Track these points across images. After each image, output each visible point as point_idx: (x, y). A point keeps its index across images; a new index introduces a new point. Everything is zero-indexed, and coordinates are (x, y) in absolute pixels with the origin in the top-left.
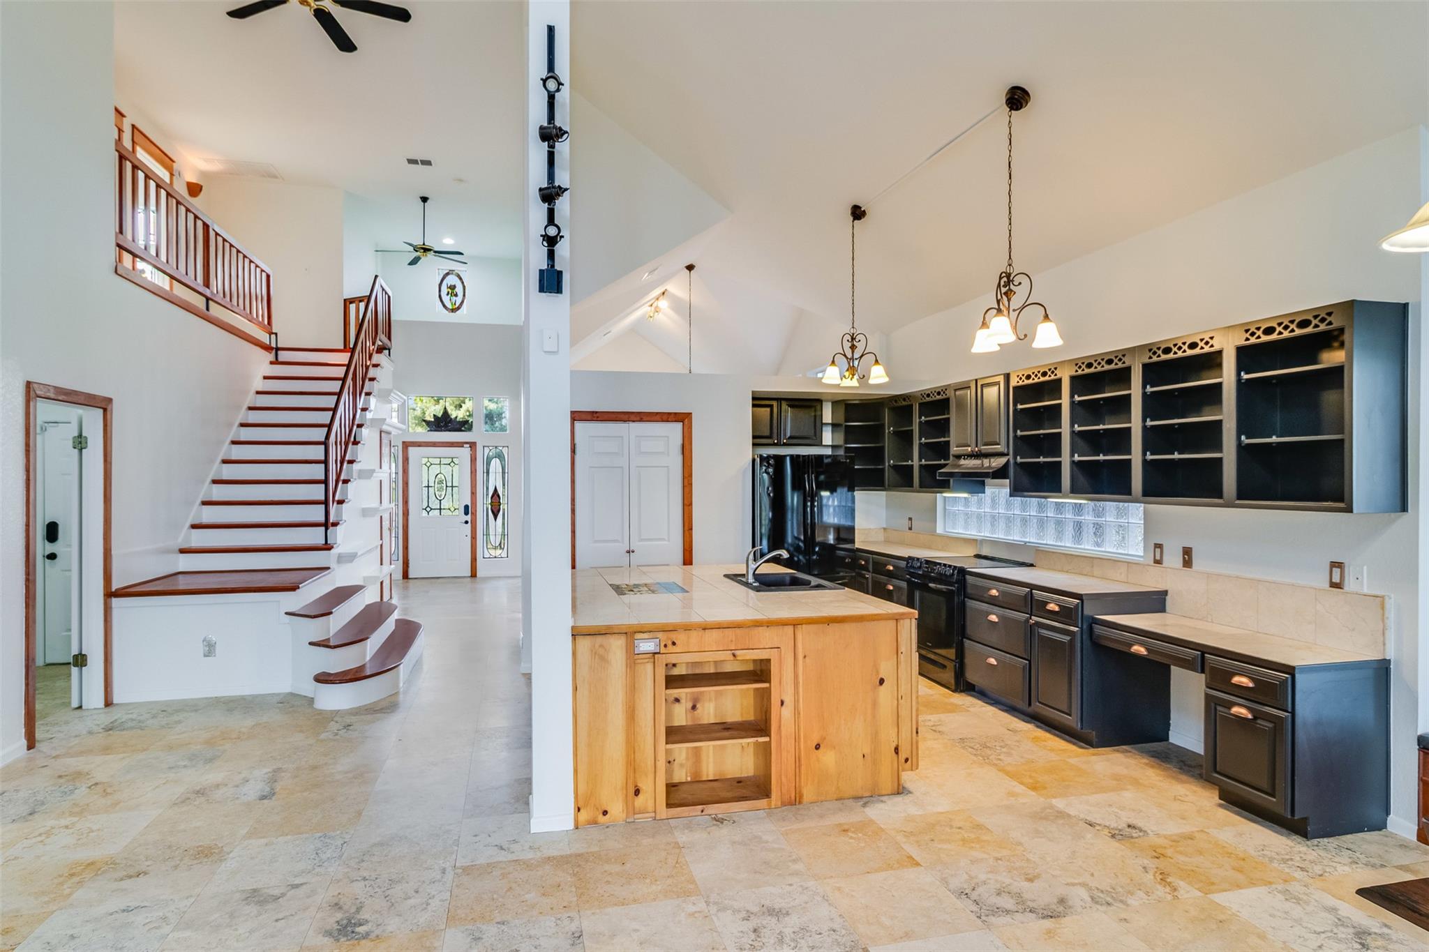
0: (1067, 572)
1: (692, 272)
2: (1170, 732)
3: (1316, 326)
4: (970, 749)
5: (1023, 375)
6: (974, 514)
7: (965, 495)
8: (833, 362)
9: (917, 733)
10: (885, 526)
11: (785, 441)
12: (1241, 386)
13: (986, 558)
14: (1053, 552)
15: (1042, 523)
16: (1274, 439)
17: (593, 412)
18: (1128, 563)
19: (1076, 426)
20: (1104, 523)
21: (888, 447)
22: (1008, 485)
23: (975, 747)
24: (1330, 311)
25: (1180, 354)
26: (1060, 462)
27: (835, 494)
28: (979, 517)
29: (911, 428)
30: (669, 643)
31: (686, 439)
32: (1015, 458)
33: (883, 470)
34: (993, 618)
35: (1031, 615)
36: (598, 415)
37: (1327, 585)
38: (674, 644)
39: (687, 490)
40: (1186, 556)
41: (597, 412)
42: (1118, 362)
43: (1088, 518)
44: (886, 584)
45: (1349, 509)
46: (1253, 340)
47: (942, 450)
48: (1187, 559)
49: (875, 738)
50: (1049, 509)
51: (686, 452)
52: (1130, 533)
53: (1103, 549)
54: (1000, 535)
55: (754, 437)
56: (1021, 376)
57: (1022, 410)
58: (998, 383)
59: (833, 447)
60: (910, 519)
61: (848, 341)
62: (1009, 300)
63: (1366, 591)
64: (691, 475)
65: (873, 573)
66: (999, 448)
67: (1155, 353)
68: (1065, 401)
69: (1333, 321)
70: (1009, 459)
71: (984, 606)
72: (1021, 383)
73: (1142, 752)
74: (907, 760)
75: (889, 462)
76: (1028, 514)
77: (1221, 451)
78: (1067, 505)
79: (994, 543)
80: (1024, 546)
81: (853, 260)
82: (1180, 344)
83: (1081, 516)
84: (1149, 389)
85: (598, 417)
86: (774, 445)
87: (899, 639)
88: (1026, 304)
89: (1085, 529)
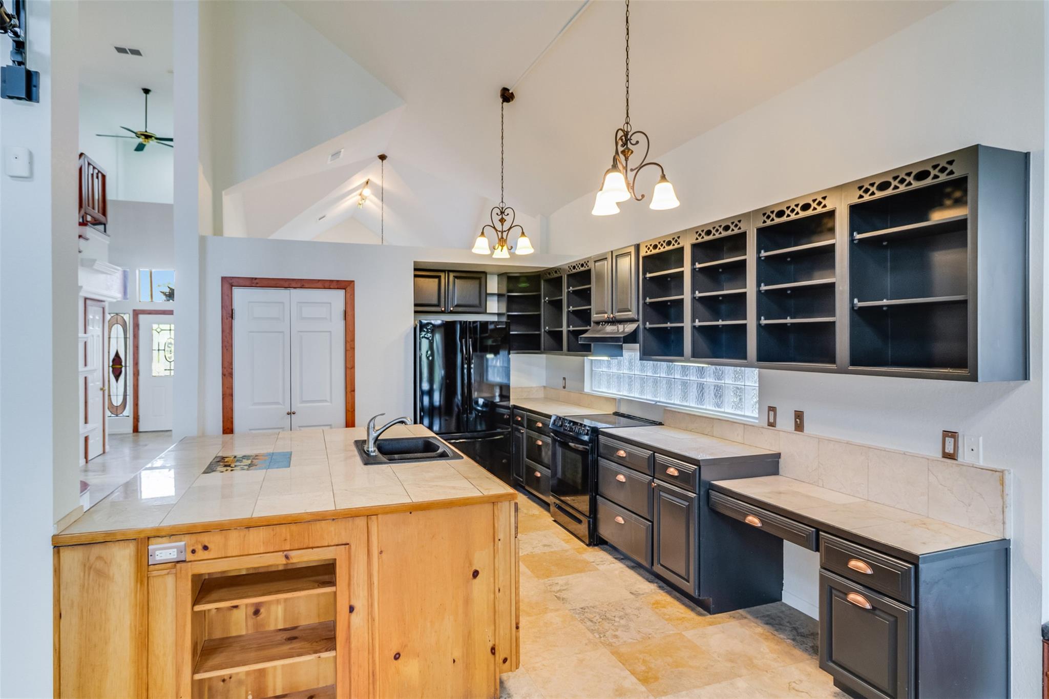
0: (691, 431)
1: (384, 161)
2: (783, 592)
3: (936, 177)
4: (589, 623)
5: (651, 245)
6: (615, 375)
7: (606, 358)
8: (483, 233)
9: (517, 628)
10: (545, 385)
11: (452, 309)
12: (855, 247)
13: (623, 415)
14: (679, 412)
15: (670, 383)
16: (885, 302)
17: (252, 278)
18: (744, 424)
19: (697, 292)
20: (723, 385)
21: (544, 315)
22: (638, 349)
23: (594, 620)
24: (951, 159)
25: (793, 217)
26: (683, 327)
27: (498, 356)
28: (619, 377)
29: (561, 298)
30: (199, 548)
31: (348, 306)
32: (644, 324)
33: (539, 335)
34: (621, 478)
35: (654, 477)
36: (257, 281)
37: (940, 455)
38: (206, 548)
39: (349, 354)
40: (798, 420)
41: (256, 279)
42: (734, 228)
43: (710, 380)
44: (536, 440)
45: (974, 378)
46: (867, 198)
47: (584, 317)
48: (799, 422)
49: (468, 638)
50: (676, 371)
51: (349, 318)
52: (746, 395)
53: (722, 410)
54: (635, 395)
55: (416, 305)
56: (649, 246)
57: (651, 278)
58: (629, 253)
59: (499, 314)
60: (564, 379)
61: (497, 214)
62: (627, 159)
63: (982, 463)
64: (353, 340)
65: (527, 429)
66: (631, 315)
67: (768, 217)
68: (687, 269)
69: (954, 170)
70: (638, 325)
71: (614, 466)
72: (649, 253)
73: (757, 616)
74: (505, 660)
75: (545, 328)
76: (659, 375)
77: (834, 315)
78: (691, 368)
79: (630, 402)
80: (654, 406)
81: (502, 139)
82: (793, 206)
83: (703, 378)
84: (763, 254)
85: (257, 283)
86: (442, 312)
87: (496, 525)
88: (643, 164)
89: (706, 390)
